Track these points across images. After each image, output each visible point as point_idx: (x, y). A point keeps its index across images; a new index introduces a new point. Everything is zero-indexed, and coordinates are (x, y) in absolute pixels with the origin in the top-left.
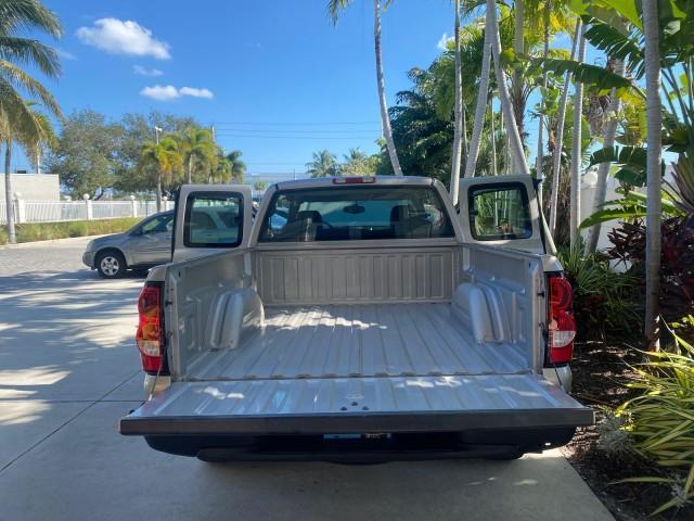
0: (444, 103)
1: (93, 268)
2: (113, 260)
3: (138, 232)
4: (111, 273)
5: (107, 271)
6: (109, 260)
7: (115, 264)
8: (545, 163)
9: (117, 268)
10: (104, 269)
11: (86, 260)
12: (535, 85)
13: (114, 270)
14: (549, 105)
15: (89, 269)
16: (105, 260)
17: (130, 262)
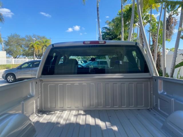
0: (118, 29)
1: (5, 80)
2: (12, 77)
3: (20, 68)
4: (11, 81)
5: (10, 80)
6: (10, 77)
7: (12, 78)
8: (151, 47)
9: (13, 79)
10: (8, 80)
11: (3, 77)
12: (147, 23)
13: (12, 80)
14: (153, 28)
15: (4, 80)
16: (9, 77)
17: (17, 78)
